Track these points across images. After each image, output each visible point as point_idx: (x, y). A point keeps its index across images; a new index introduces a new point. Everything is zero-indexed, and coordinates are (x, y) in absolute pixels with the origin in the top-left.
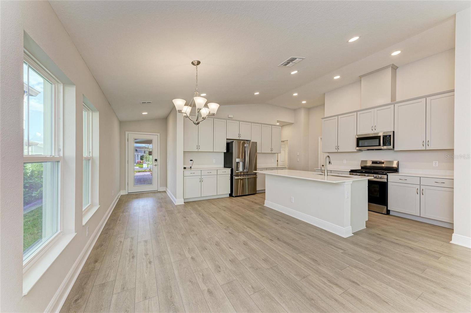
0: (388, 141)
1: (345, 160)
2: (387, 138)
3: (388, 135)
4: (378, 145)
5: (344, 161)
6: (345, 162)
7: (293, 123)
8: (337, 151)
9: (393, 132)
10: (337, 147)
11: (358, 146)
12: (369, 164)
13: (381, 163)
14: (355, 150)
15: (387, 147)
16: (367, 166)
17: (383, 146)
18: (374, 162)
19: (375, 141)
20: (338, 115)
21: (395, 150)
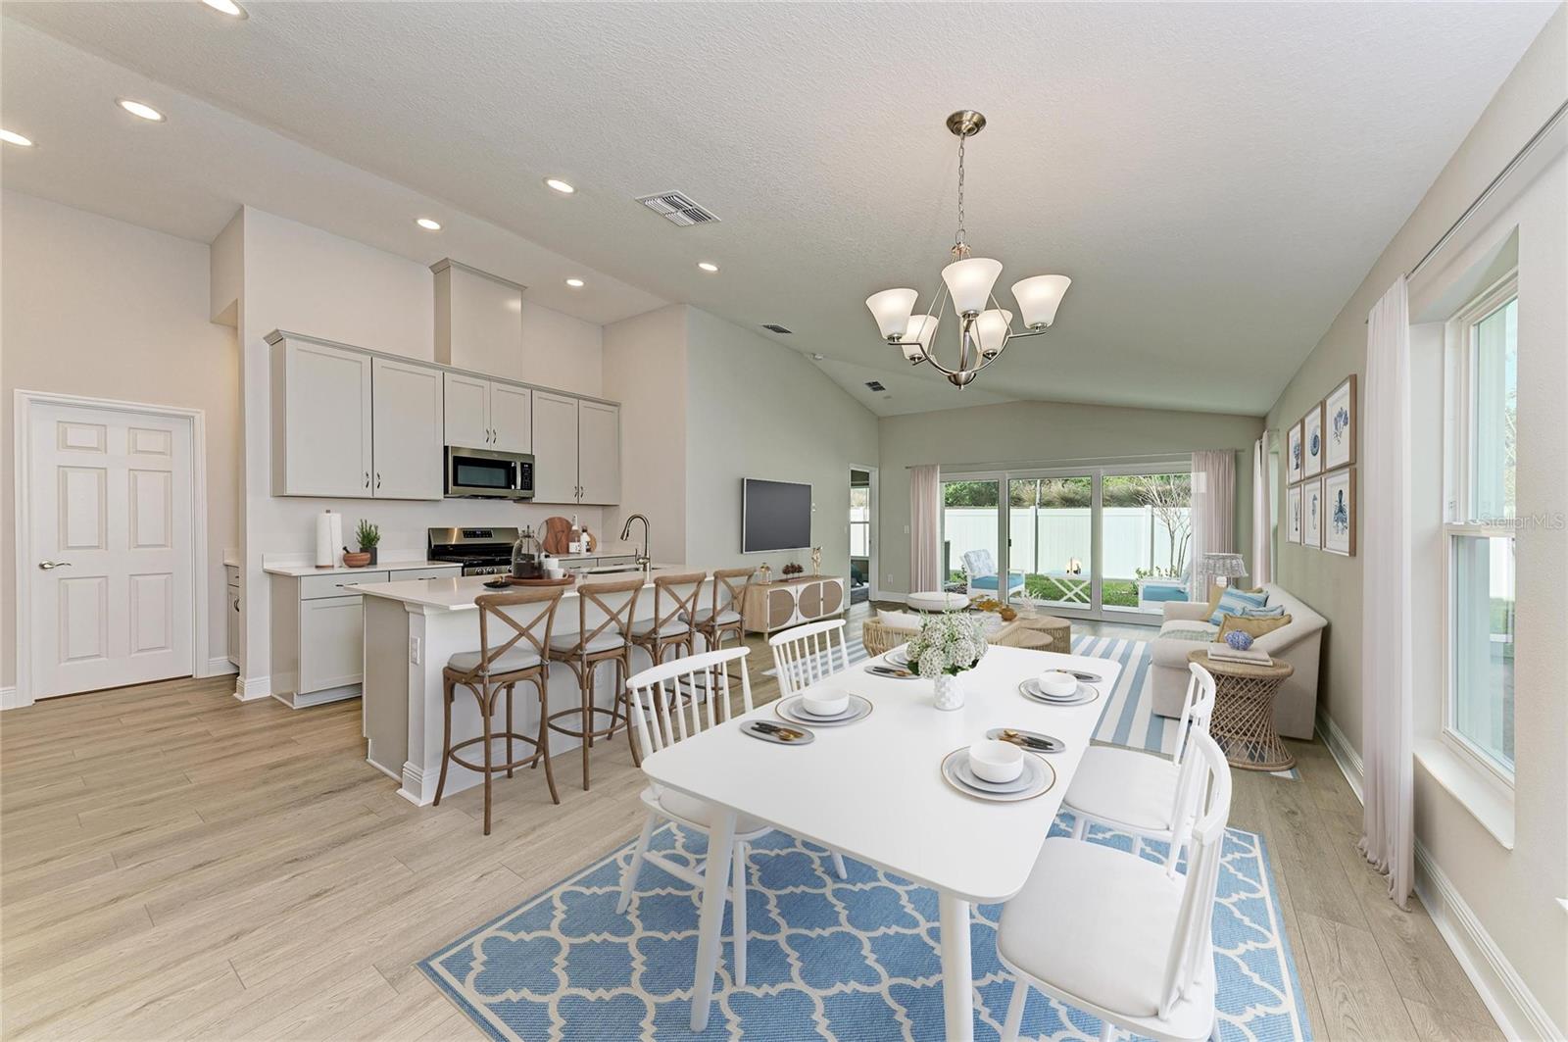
0: (526, 478)
2: (526, 471)
3: (526, 464)
4: (504, 485)
8: (370, 494)
9: (534, 457)
10: (373, 478)
11: (456, 483)
12: (454, 540)
13: (486, 533)
14: (440, 495)
15: (525, 493)
16: (446, 546)
17: (522, 489)
18: (468, 533)
19: (500, 475)
20: (373, 354)
21: (534, 500)
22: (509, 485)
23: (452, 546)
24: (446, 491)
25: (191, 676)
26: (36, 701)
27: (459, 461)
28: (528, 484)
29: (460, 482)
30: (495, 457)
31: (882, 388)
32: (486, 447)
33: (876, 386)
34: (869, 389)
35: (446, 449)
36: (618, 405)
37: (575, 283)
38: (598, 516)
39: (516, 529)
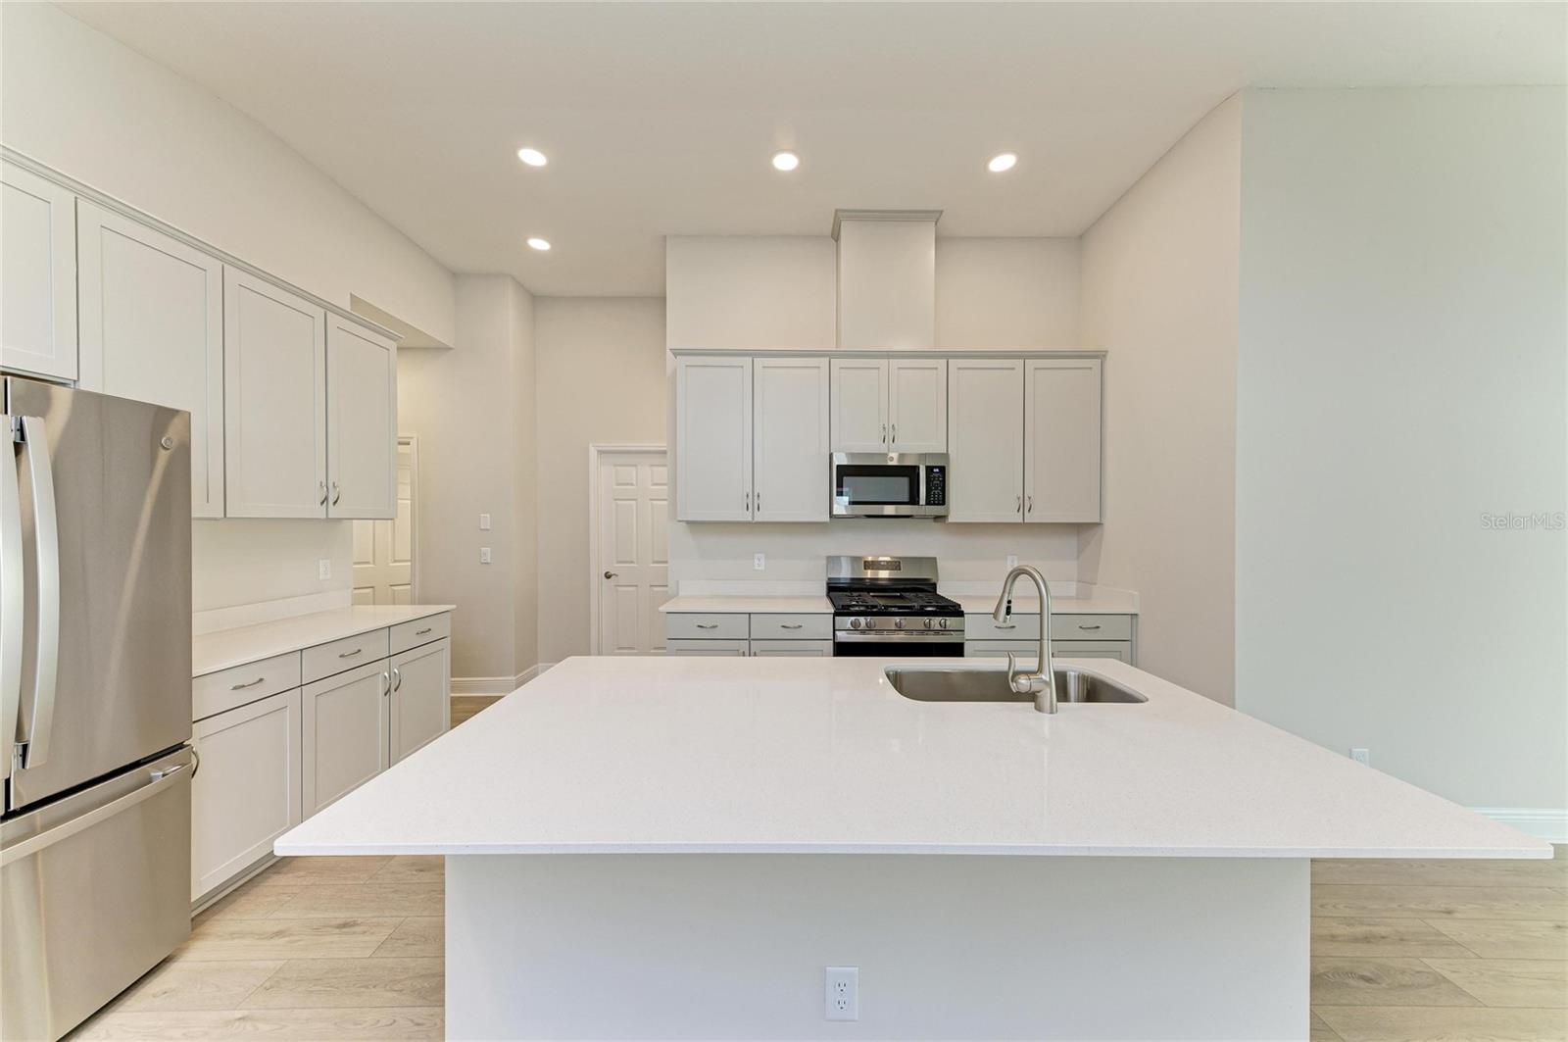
0: (936, 489)
1: (763, 555)
2: (935, 477)
3: (936, 467)
4: (906, 500)
5: (756, 561)
6: (763, 561)
7: (451, 349)
8: (750, 519)
9: (948, 456)
10: (753, 504)
13: (896, 564)
14: (825, 517)
15: (936, 510)
16: (848, 579)
17: (930, 504)
19: (899, 486)
20: (753, 354)
21: (951, 519)
22: (914, 500)
24: (830, 512)
27: (847, 470)
28: (938, 498)
30: (895, 461)
32: (883, 450)
35: (830, 455)
36: (1101, 356)
37: (1003, 163)
38: (1070, 543)
39: (935, 559)
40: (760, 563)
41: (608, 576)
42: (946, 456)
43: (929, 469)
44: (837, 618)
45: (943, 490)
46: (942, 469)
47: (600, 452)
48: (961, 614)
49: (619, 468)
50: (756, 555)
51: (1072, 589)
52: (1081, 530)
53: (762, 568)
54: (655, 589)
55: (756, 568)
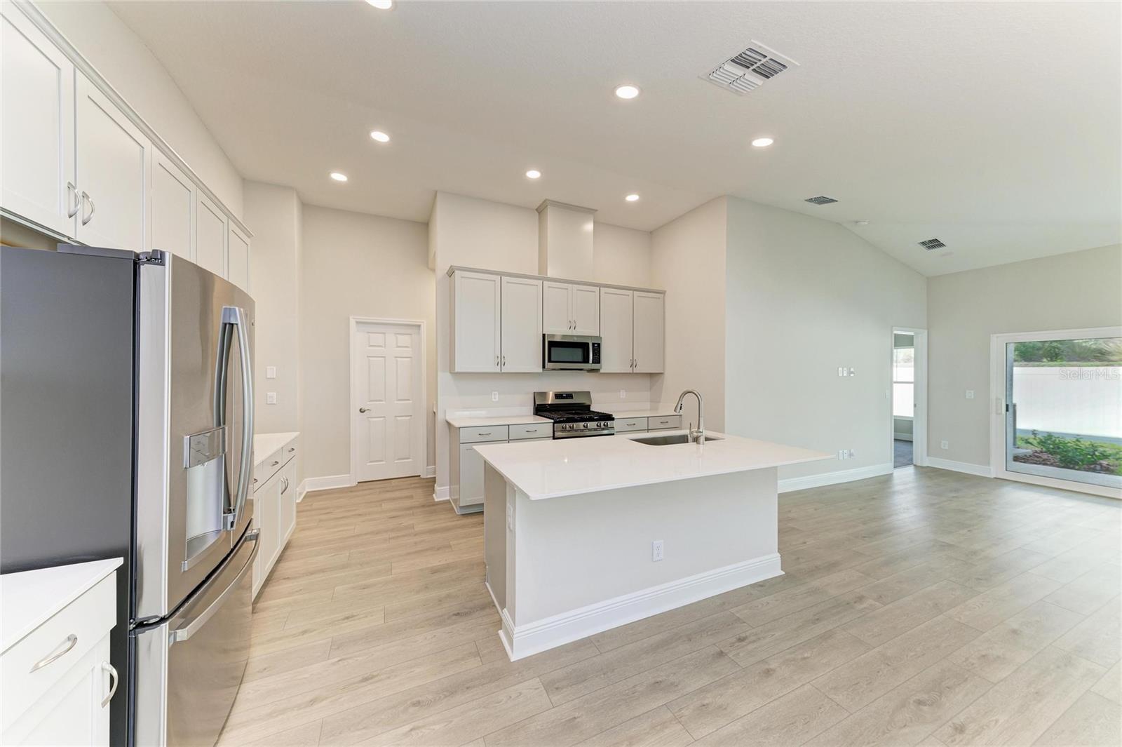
0: (597, 355)
1: (497, 393)
2: (596, 349)
3: (596, 344)
8: (499, 371)
9: (601, 338)
10: (501, 362)
11: (550, 361)
12: (550, 400)
13: (569, 396)
14: (540, 370)
15: (595, 366)
16: (545, 405)
17: (593, 363)
18: (558, 396)
19: (578, 353)
20: (501, 274)
21: (602, 371)
22: (586, 360)
23: (549, 405)
24: (544, 367)
25: (419, 476)
26: (359, 483)
27: (553, 344)
28: (597, 360)
29: (552, 359)
30: (576, 340)
31: (941, 245)
32: (570, 333)
33: (934, 244)
34: (923, 248)
35: (544, 335)
36: (663, 293)
37: (632, 198)
38: (647, 382)
39: (589, 392)
40: (496, 397)
41: (362, 411)
42: (600, 338)
43: (593, 344)
44: (555, 425)
45: (599, 356)
46: (599, 345)
47: (357, 322)
48: (613, 419)
49: (371, 335)
50: (493, 393)
51: (648, 405)
52: (653, 376)
53: (497, 399)
54: (399, 418)
55: (494, 400)
